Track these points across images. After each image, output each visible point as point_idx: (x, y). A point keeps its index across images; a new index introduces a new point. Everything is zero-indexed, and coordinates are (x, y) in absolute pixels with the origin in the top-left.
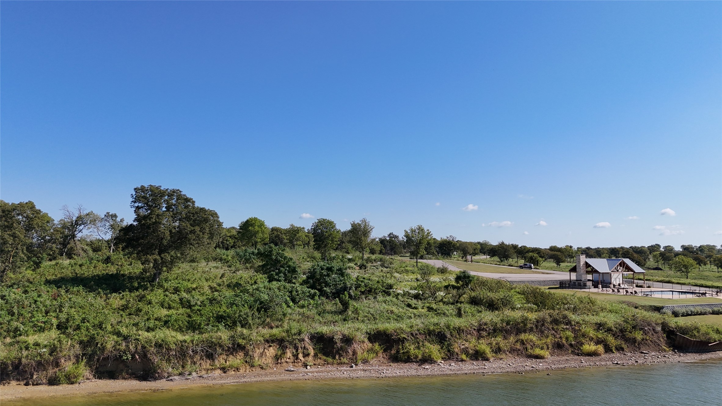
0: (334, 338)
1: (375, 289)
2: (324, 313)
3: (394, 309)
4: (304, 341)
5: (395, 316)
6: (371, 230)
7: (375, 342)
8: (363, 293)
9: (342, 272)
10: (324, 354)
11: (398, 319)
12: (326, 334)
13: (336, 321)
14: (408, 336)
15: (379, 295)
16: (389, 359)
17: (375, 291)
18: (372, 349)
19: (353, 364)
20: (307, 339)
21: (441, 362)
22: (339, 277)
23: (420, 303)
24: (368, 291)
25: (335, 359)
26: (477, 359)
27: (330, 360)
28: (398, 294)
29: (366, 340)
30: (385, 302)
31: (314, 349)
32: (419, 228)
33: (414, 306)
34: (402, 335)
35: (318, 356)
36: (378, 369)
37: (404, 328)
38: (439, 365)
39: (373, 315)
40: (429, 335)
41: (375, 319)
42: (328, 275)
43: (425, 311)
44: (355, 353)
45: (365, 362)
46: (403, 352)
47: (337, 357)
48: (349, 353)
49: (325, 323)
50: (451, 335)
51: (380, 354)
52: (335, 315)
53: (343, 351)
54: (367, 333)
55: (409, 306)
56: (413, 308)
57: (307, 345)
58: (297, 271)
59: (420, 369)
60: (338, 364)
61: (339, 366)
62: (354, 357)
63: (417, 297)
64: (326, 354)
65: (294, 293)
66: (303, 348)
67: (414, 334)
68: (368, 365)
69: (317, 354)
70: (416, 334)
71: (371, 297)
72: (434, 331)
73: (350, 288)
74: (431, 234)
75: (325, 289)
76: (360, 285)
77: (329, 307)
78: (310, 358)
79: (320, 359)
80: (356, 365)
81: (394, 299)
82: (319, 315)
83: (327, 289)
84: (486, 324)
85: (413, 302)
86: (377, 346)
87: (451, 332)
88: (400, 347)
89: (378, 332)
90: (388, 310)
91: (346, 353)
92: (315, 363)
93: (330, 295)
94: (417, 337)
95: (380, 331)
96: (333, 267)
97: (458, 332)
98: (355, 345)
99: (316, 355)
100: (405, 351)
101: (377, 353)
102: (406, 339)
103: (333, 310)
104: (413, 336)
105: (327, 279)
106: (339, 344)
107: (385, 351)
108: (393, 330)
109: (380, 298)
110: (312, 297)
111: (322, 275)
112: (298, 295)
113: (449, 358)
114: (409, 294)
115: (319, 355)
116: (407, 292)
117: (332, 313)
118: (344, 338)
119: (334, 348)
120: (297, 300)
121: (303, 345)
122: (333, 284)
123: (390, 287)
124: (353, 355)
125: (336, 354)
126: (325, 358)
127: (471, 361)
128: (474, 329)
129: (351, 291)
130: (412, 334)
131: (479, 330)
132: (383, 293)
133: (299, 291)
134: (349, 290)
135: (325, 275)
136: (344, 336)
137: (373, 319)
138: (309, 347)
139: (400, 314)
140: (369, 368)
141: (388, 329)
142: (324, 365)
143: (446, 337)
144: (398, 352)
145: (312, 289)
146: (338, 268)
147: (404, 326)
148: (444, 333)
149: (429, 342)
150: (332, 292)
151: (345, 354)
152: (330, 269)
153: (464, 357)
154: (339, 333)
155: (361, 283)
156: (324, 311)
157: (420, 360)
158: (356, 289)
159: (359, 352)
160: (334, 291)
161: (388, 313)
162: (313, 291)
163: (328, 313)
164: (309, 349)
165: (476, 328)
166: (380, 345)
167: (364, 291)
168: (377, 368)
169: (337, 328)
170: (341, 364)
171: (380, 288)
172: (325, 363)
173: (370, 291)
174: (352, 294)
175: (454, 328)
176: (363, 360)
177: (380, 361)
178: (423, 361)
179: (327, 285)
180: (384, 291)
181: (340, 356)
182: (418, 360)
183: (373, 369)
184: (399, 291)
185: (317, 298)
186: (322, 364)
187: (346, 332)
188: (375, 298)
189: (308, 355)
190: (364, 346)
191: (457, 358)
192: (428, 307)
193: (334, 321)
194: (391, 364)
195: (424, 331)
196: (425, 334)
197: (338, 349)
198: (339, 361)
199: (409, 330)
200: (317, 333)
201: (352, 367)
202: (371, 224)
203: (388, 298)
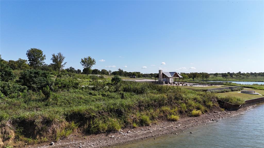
0: (35, 122)
1: (68, 85)
2: (29, 101)
3: (82, 96)
4: (5, 126)
5: (83, 101)
6: (64, 58)
7: (71, 120)
8: (60, 88)
9: (45, 75)
10: (26, 136)
11: (86, 102)
12: (28, 118)
13: (39, 107)
14: (97, 114)
15: (71, 89)
16: (82, 133)
17: (68, 86)
18: (69, 126)
19: (52, 142)
20: (8, 124)
21: (121, 131)
22: (43, 78)
23: (96, 92)
24: (63, 86)
25: (35, 139)
26: (142, 125)
27: (31, 140)
28: (83, 88)
29: (64, 120)
30: (75, 92)
31: (15, 132)
32: (89, 58)
33: (93, 94)
34: (92, 114)
35: (19, 138)
36: (75, 144)
37: (94, 108)
38: (120, 133)
39: (68, 101)
40: (111, 112)
41: (69, 103)
42: (35, 77)
43: (101, 96)
44: (54, 132)
45: (63, 138)
46: (94, 127)
47: (38, 137)
48: (49, 132)
49: (29, 108)
50: (125, 111)
51: (76, 130)
52: (38, 102)
53: (44, 131)
54: (64, 114)
55: (90, 94)
56: (93, 95)
57: (8, 130)
58: (12, 74)
59: (109, 139)
60: (39, 143)
61: (39, 145)
62: (54, 135)
63: (93, 89)
64: (27, 135)
65: (6, 88)
66: (3, 133)
67: (101, 113)
68: (66, 141)
69: (18, 136)
70: (102, 112)
71: (65, 90)
72: (114, 109)
73: (51, 85)
74: (95, 61)
75: (33, 85)
76: (58, 83)
77: (35, 97)
78: (10, 141)
79: (21, 140)
80: (55, 142)
81: (81, 91)
82: (25, 103)
83: (35, 86)
84: (143, 102)
85: (92, 92)
86: (73, 124)
87: (125, 109)
88: (91, 123)
89: (73, 113)
90: (78, 97)
91: (46, 132)
92: (15, 145)
93: (36, 89)
94: (103, 114)
95: (75, 112)
96: (39, 72)
97: (128, 109)
98: (55, 126)
99: (17, 138)
100: (96, 125)
101: (73, 130)
102: (95, 116)
103: (37, 99)
104: (100, 113)
105: (35, 79)
106: (40, 126)
107: (79, 127)
108: (85, 110)
109: (71, 90)
110: (22, 91)
111: (31, 77)
112: (9, 89)
113: (125, 127)
114: (89, 88)
115: (21, 137)
116: (87, 86)
117: (36, 101)
118: (45, 120)
119: (35, 130)
120: (9, 93)
121: (4, 130)
122: (39, 82)
123: (77, 84)
124: (53, 133)
125: (36, 135)
126: (26, 139)
127: (139, 127)
128: (137, 106)
129: (52, 86)
130: (99, 113)
131: (139, 106)
132: (73, 88)
133: (11, 86)
134: (51, 86)
135: (33, 77)
136: (44, 119)
137: (68, 103)
138: (9, 131)
139: (86, 99)
140: (67, 143)
141: (81, 110)
142: (25, 146)
143: (122, 113)
144: (89, 126)
145: (23, 86)
146: (42, 73)
147: (93, 107)
148: (120, 110)
149: (111, 116)
150: (38, 87)
151: (45, 134)
152: (37, 73)
153: (135, 125)
154: (40, 116)
155: (58, 82)
156: (30, 100)
157: (106, 131)
158: (55, 86)
159: (58, 131)
160: (39, 87)
161: (79, 99)
162: (23, 87)
163: (33, 101)
164: (10, 133)
165: (138, 105)
166: (75, 123)
167: (61, 87)
168: (74, 142)
169: (39, 112)
170: (42, 142)
171: (71, 85)
172: (26, 144)
173: (64, 87)
174: (53, 88)
175: (126, 106)
176: (62, 136)
177: (76, 135)
178: (109, 131)
179: (34, 83)
180: (74, 86)
181: (41, 135)
182: (105, 131)
183: (71, 144)
184: (83, 86)
185: (25, 91)
186: (23, 145)
187: (47, 115)
188: (68, 90)
189: (8, 139)
190: (62, 125)
191: (130, 126)
192: (102, 94)
193: (37, 106)
194: (86, 137)
195: (107, 110)
196: (108, 112)
197: (39, 130)
198: (39, 141)
199: (96, 109)
200: (19, 118)
201: (51, 144)
202: (64, 56)
203: (76, 90)
